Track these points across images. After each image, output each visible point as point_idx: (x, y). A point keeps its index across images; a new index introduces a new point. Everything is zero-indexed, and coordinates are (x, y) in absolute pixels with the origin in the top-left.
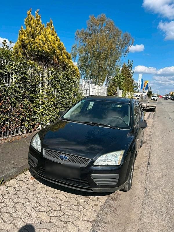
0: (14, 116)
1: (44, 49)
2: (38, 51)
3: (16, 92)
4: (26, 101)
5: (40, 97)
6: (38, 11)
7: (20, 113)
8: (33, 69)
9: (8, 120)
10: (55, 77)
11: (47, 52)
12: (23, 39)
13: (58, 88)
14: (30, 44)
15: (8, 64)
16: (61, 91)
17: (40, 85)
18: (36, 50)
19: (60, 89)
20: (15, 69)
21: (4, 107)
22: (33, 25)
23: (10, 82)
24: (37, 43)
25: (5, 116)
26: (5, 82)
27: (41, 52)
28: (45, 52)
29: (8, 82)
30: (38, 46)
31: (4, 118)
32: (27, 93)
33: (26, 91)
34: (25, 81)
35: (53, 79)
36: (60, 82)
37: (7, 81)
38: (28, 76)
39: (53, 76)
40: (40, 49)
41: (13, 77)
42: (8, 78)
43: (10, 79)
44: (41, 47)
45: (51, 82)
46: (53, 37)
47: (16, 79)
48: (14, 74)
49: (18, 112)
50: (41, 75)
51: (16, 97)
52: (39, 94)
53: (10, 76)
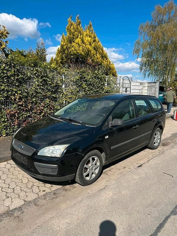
0: (35, 113)
1: (79, 52)
2: (74, 54)
3: (37, 93)
4: (47, 101)
5: (63, 97)
6: (78, 16)
7: (41, 111)
8: (55, 72)
9: (29, 116)
10: (81, 78)
11: (81, 54)
12: (62, 45)
13: (85, 88)
14: (68, 49)
15: (29, 70)
16: (89, 91)
17: (64, 86)
18: (72, 53)
19: (87, 89)
20: (36, 74)
21: (24, 106)
22: (72, 31)
23: (31, 85)
24: (73, 47)
25: (26, 113)
26: (27, 85)
27: (76, 55)
28: (80, 55)
29: (30, 85)
30: (73, 49)
31: (26, 114)
32: (49, 93)
33: (47, 92)
34: (46, 83)
35: (78, 80)
36: (87, 82)
37: (28, 84)
38: (49, 79)
39: (78, 77)
40: (75, 52)
41: (35, 81)
42: (30, 81)
43: (31, 83)
44: (76, 50)
45: (76, 83)
46: (89, 39)
47: (37, 82)
48: (35, 78)
49: (39, 110)
50: (65, 76)
51: (37, 97)
52: (62, 94)
53: (31, 80)
